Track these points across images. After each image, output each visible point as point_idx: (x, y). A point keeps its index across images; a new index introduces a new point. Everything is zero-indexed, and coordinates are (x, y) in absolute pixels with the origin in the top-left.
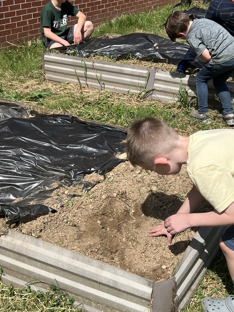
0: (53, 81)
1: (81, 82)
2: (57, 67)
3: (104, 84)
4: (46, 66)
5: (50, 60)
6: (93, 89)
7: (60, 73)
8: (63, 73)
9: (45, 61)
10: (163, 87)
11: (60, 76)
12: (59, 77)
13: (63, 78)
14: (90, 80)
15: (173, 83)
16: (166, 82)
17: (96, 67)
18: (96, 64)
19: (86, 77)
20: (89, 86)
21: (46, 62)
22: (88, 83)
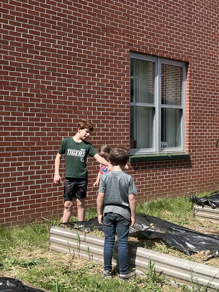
0: (55, 251)
1: (75, 253)
2: (58, 239)
3: (92, 256)
4: (51, 237)
5: (54, 233)
6: (83, 260)
7: (60, 244)
8: (63, 245)
9: (51, 233)
10: (138, 262)
11: (61, 247)
12: (59, 248)
13: (62, 249)
14: (82, 252)
15: (145, 259)
16: (140, 257)
17: (87, 241)
18: (87, 238)
19: (79, 249)
20: (81, 257)
21: (52, 235)
22: (80, 254)
